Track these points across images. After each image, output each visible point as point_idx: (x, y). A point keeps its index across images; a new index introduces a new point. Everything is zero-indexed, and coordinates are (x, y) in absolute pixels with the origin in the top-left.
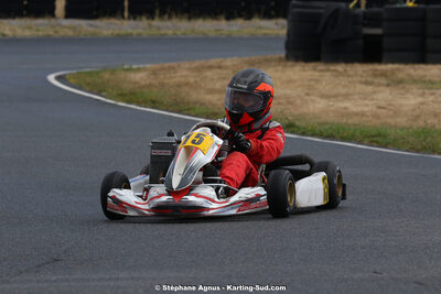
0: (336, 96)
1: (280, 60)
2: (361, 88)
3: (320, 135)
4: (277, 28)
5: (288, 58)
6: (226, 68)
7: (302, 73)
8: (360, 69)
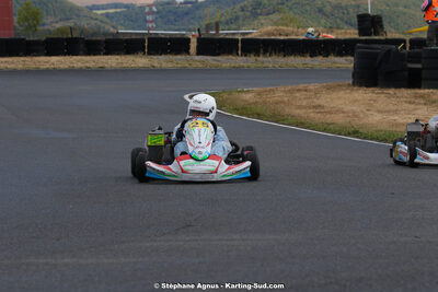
0: (388, 112)
1: (349, 85)
2: (406, 106)
3: (377, 139)
4: (347, 63)
5: (354, 84)
6: (310, 91)
7: (364, 95)
8: (406, 93)
